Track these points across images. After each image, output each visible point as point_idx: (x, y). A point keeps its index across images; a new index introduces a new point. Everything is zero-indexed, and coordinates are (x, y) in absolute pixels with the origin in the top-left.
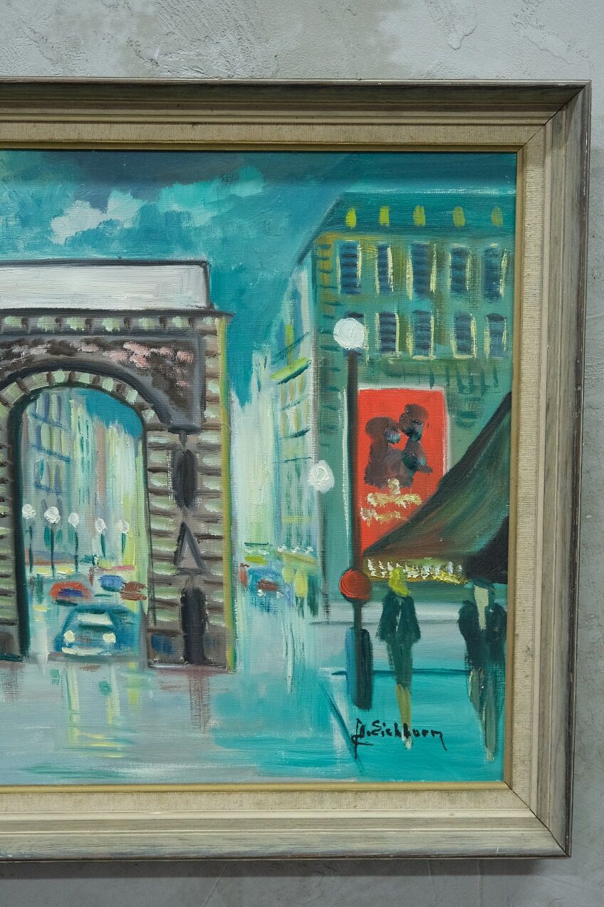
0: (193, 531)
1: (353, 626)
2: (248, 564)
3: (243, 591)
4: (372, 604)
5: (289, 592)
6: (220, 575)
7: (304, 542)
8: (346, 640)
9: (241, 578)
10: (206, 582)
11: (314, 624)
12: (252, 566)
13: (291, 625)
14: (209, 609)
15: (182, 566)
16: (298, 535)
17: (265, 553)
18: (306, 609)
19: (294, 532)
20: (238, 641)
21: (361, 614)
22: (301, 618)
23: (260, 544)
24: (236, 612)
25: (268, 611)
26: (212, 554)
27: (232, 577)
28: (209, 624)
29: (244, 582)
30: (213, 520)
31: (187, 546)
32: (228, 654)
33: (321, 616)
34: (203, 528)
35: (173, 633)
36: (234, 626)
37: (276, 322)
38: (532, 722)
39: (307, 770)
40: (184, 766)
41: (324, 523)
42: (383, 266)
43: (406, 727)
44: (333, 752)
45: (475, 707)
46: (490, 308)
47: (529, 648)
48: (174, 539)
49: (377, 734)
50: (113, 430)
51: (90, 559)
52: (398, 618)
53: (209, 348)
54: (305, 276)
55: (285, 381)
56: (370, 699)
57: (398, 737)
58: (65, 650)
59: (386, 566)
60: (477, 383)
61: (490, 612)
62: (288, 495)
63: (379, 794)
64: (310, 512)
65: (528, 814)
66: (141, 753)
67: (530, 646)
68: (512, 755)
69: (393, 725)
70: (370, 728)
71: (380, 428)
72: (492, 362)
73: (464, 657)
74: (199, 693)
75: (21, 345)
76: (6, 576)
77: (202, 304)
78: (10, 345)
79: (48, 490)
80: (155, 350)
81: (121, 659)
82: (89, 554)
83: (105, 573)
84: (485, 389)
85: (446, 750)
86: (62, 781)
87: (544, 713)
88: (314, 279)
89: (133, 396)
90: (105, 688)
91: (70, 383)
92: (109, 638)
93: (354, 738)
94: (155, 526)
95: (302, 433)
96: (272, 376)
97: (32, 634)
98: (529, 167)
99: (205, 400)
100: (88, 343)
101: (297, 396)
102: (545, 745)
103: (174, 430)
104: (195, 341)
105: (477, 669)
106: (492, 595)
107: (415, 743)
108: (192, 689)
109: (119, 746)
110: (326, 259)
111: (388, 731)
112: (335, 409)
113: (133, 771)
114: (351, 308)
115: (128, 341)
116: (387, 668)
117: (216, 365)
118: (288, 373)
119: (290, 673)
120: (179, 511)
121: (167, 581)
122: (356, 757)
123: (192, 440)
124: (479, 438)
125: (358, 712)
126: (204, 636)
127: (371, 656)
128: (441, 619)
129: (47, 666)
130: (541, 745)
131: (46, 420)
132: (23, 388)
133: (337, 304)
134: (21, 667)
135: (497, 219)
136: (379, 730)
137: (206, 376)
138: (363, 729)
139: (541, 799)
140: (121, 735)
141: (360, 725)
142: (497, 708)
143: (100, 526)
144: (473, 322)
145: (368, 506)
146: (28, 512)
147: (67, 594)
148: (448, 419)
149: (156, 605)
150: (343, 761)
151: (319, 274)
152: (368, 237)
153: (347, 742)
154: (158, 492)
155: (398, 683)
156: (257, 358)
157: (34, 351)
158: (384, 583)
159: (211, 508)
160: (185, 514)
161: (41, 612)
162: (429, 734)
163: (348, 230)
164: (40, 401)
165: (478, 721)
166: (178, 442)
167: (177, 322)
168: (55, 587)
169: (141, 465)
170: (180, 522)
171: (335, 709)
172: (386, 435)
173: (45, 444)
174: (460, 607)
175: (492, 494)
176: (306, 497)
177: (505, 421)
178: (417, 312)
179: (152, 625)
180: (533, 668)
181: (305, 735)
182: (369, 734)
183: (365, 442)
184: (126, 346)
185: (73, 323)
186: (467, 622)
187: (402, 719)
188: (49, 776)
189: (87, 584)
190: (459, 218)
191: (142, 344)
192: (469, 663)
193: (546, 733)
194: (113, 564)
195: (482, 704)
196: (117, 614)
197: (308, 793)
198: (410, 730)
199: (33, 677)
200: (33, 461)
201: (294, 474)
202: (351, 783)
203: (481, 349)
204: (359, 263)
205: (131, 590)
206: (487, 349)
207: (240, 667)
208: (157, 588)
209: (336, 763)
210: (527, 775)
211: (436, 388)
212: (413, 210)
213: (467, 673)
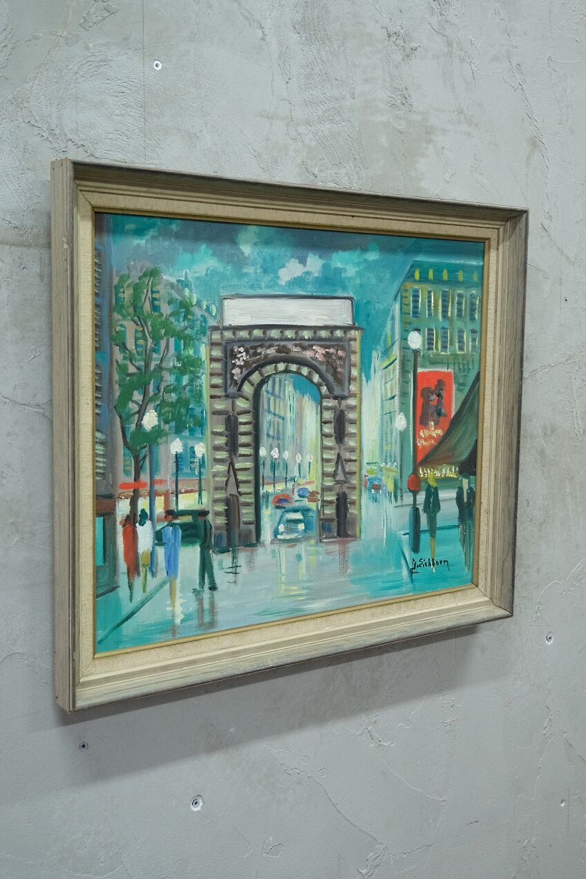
0: (343, 458)
1: (413, 506)
2: (368, 475)
3: (365, 491)
4: (420, 493)
5: (385, 490)
6: (355, 482)
7: (393, 460)
8: (410, 514)
9: (365, 483)
10: (349, 488)
11: (395, 507)
12: (370, 476)
14: (350, 503)
15: (337, 479)
16: (390, 456)
17: (376, 468)
18: (393, 498)
19: (388, 455)
20: (362, 521)
21: (416, 500)
23: (373, 463)
24: (361, 504)
25: (376, 501)
26: (351, 471)
27: (360, 483)
29: (365, 486)
30: (352, 450)
31: (340, 467)
32: (358, 529)
34: (347, 455)
35: (332, 520)
36: (360, 512)
37: (384, 333)
41: (402, 447)
42: (430, 302)
43: (433, 560)
44: (402, 579)
45: (462, 545)
46: (471, 326)
48: (333, 463)
50: (306, 399)
51: (293, 479)
52: (432, 499)
53: (352, 349)
54: (397, 306)
55: (386, 368)
56: (419, 547)
58: (279, 537)
59: (427, 470)
60: (466, 367)
61: (469, 493)
62: (386, 434)
63: (425, 599)
64: (396, 443)
66: (315, 595)
70: (418, 563)
71: (426, 393)
72: (472, 355)
74: (343, 553)
75: (262, 348)
76: (250, 494)
77: (351, 323)
78: (255, 348)
79: (273, 437)
80: (328, 350)
81: (307, 539)
82: (293, 476)
83: (300, 487)
84: (469, 369)
86: (276, 619)
87: (495, 544)
88: (401, 309)
89: (316, 378)
90: (299, 557)
91: (287, 371)
92: (301, 527)
94: (325, 456)
95: (393, 397)
96: (381, 365)
97: (262, 528)
98: (491, 251)
99: (350, 379)
100: (296, 346)
101: (392, 376)
103: (335, 398)
104: (346, 344)
105: (463, 524)
106: (469, 482)
109: (304, 592)
110: (406, 297)
112: (407, 383)
113: (310, 606)
114: (415, 325)
115: (314, 345)
116: (426, 529)
117: (355, 358)
118: (388, 363)
120: (337, 446)
121: (330, 489)
123: (344, 403)
124: (466, 396)
125: (413, 555)
126: (347, 521)
127: (419, 522)
128: (450, 498)
129: (269, 547)
131: (273, 394)
132: (261, 374)
133: (410, 323)
134: (256, 550)
135: (476, 278)
137: (352, 365)
139: (492, 590)
140: (305, 585)
142: (470, 544)
143: (299, 458)
144: (465, 333)
145: (421, 437)
146: (263, 452)
147: (281, 502)
148: (454, 387)
149: (325, 503)
151: (403, 306)
152: (424, 286)
154: (327, 436)
155: (431, 536)
156: (374, 354)
157: (269, 351)
158: (426, 480)
159: (352, 443)
160: (340, 448)
161: (268, 515)
163: (416, 281)
164: (270, 382)
166: (338, 405)
167: (339, 333)
168: (274, 499)
169: (319, 420)
170: (337, 453)
172: (429, 397)
173: (272, 409)
174: (456, 490)
175: (471, 426)
176: (394, 434)
177: (476, 387)
178: (443, 328)
179: (322, 516)
183: (420, 401)
184: (314, 348)
185: (289, 334)
186: (459, 499)
187: (432, 556)
188: (268, 616)
189: (291, 494)
190: (461, 276)
191: (321, 346)
192: (460, 521)
194: (304, 481)
195: (464, 542)
196: (305, 511)
197: (393, 605)
198: (435, 562)
199: (262, 555)
200: (266, 419)
201: (389, 421)
202: (412, 596)
203: (468, 348)
204: (420, 300)
205: (312, 496)
206: (470, 348)
208: (325, 493)
210: (485, 578)
211: (451, 370)
212: (443, 271)
213: (458, 526)
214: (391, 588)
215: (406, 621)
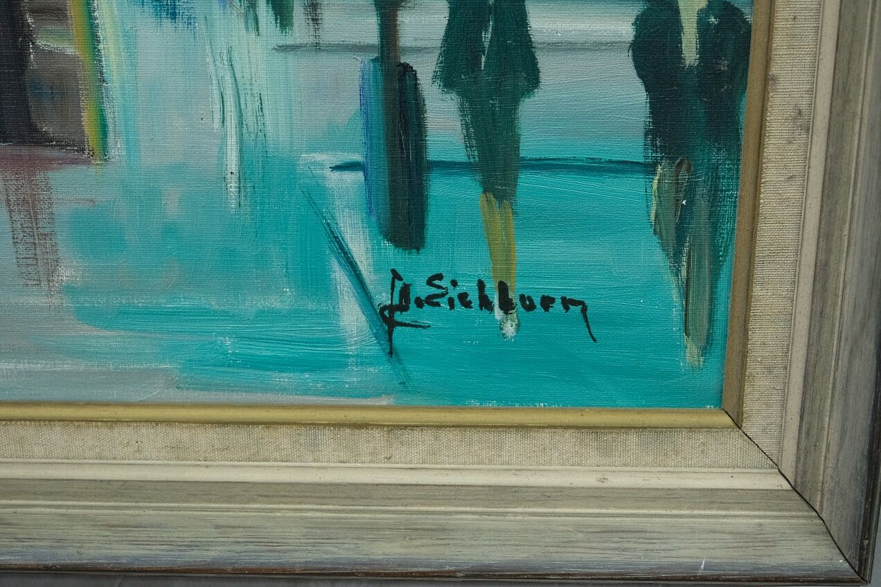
1: (376, 55)
8: (362, 89)
11: (284, 49)
13: (230, 52)
14: (33, 11)
18: (264, 11)
20: (106, 89)
21: (395, 26)
22: (253, 35)
24: (96, 19)
25: (173, 16)
28: (36, 47)
32: (88, 119)
33: (300, 31)
36: (95, 53)
38: (795, 283)
39: (284, 378)
40: (12, 366)
43: (503, 289)
44: (341, 341)
45: (664, 247)
47: (800, 113)
49: (438, 304)
52: (487, 37)
56: (421, 226)
57: (485, 312)
61: (709, 24)
63: (443, 434)
65: (776, 482)
67: (804, 104)
68: (744, 354)
69: (474, 285)
73: (642, 134)
74: (29, 208)
85: (595, 340)
87: (826, 264)
93: (386, 313)
102: (825, 336)
105: (672, 159)
107: (523, 324)
108: (13, 198)
111: (463, 297)
116: (460, 155)
119: (232, 163)
122: (391, 353)
125: (394, 256)
126: (28, 78)
127: (419, 127)
128: (592, 39)
130: (814, 335)
136: (443, 295)
138: (405, 291)
139: (805, 452)
141: (399, 284)
142: (715, 249)
150: (362, 361)
153: (370, 321)
155: (485, 192)
162: (558, 306)
165: (672, 279)
171: (341, 247)
174: (635, 10)
180: (807, 158)
181: (274, 302)
182: (420, 304)
187: (495, 270)
192: (654, 145)
193: (828, 310)
195: (680, 239)
197: (284, 429)
198: (514, 296)
202: (382, 410)
207: (117, 149)
209: (346, 365)
210: (776, 397)
213: (648, 168)
214: (281, 365)
215: (322, 499)
